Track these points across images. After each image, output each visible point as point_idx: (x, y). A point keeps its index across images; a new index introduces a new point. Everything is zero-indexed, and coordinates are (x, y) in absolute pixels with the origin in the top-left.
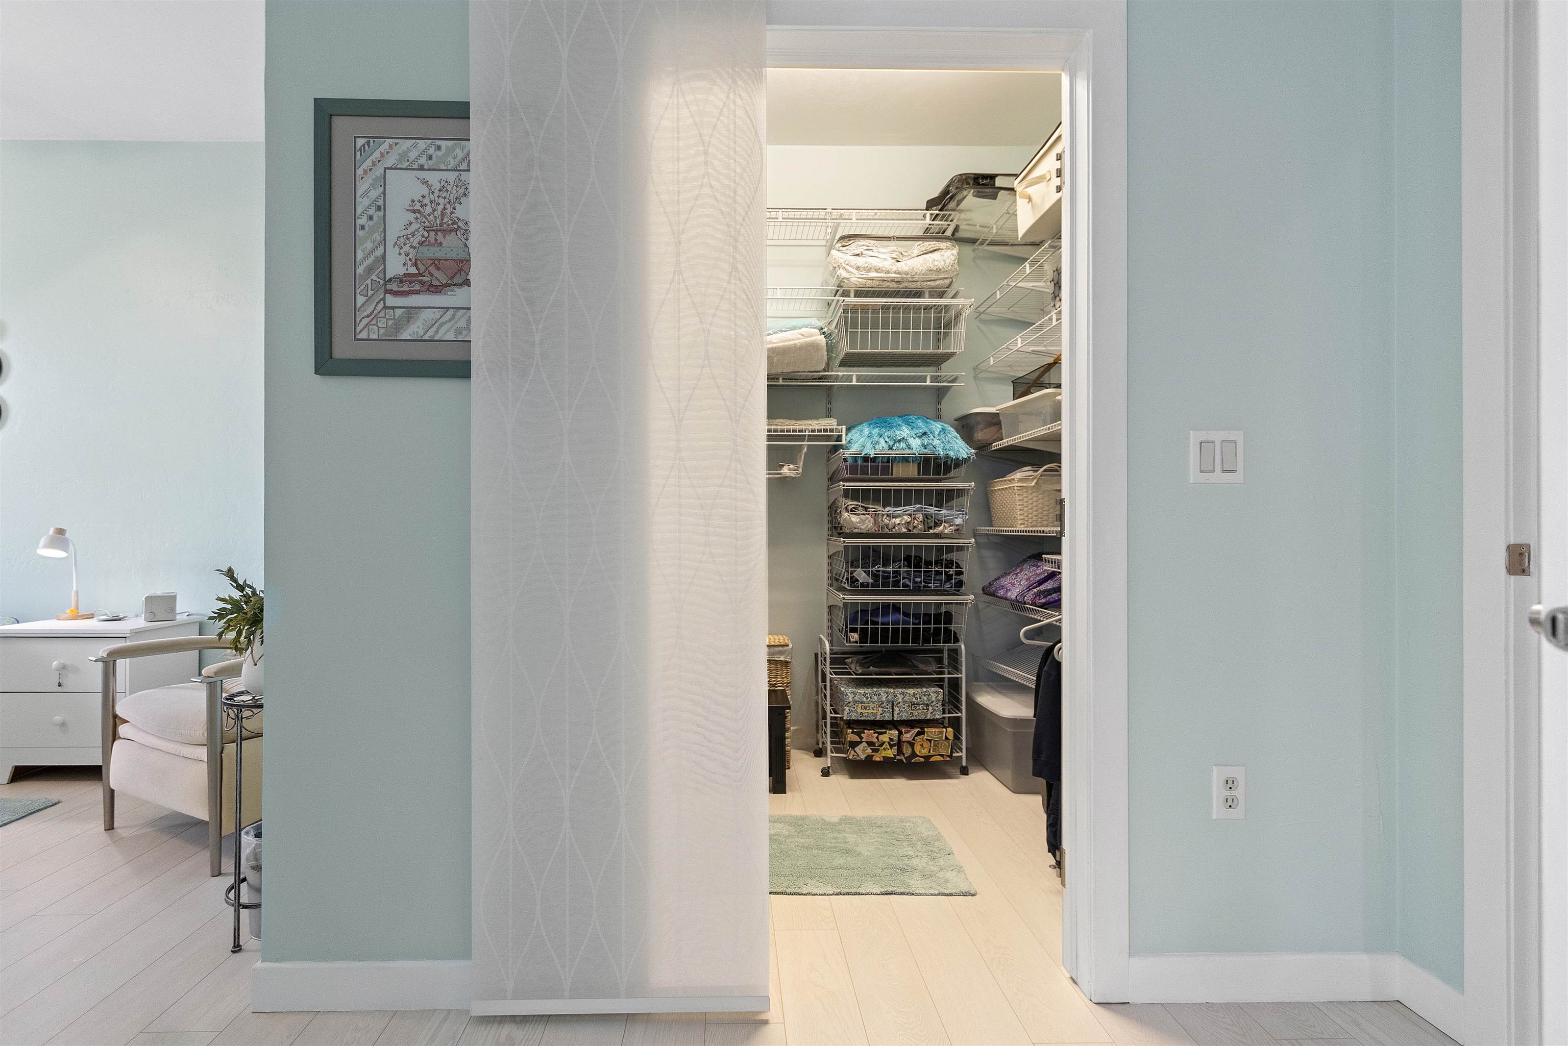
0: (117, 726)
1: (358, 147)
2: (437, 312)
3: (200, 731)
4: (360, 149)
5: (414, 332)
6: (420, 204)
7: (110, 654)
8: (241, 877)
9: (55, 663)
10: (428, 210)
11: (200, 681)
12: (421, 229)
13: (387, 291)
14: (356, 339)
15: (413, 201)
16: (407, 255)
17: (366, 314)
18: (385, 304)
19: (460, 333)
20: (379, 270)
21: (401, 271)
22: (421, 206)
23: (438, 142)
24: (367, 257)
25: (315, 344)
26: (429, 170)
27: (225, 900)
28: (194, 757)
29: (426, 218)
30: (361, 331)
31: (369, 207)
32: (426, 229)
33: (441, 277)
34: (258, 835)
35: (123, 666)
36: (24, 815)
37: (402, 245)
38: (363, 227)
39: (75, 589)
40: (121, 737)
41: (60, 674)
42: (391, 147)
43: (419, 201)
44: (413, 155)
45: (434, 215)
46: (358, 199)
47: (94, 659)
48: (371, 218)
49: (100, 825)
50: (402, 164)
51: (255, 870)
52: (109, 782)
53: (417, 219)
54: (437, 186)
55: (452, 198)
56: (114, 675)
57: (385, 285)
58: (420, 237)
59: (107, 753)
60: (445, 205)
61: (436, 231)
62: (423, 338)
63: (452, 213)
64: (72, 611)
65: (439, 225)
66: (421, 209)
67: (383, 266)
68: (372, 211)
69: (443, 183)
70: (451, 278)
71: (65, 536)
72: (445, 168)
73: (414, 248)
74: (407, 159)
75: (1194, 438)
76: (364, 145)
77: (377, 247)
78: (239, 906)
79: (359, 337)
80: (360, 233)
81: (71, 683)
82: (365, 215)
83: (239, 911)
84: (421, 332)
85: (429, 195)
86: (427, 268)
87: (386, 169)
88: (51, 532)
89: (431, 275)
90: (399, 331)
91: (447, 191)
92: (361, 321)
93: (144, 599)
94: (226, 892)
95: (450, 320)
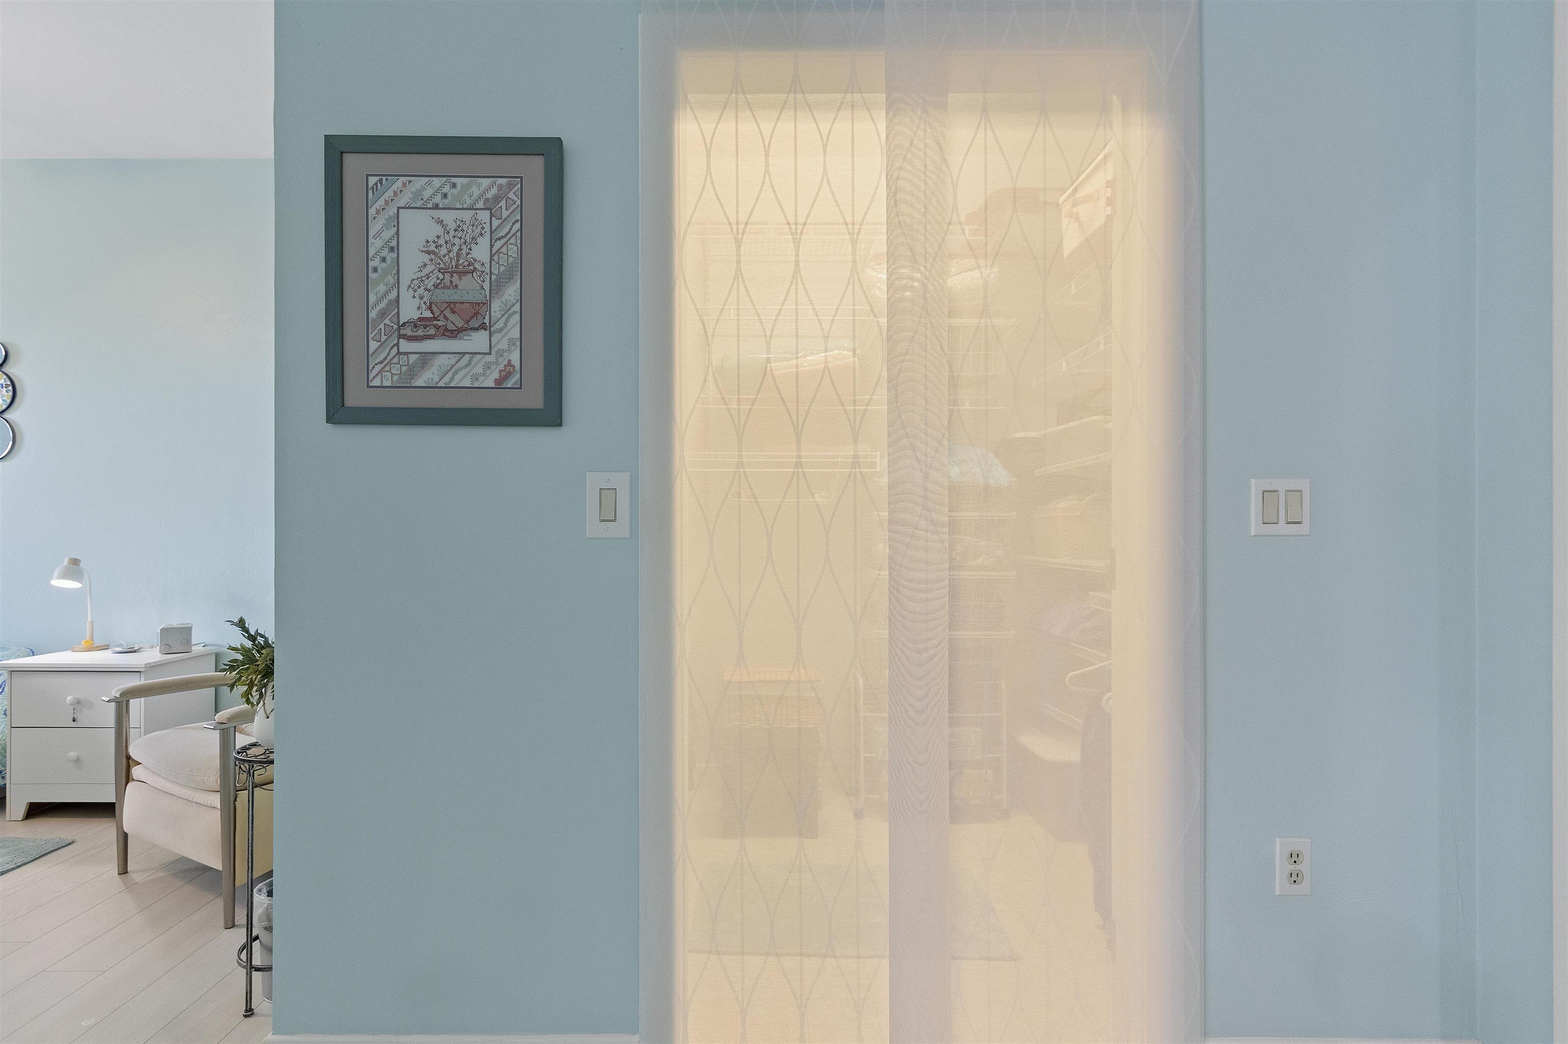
0: (131, 767)
1: (370, 185)
2: (452, 358)
3: (213, 778)
4: (373, 188)
5: (429, 379)
6: (435, 245)
7: (124, 694)
8: (253, 935)
9: (69, 698)
10: (443, 251)
11: (213, 728)
12: (436, 271)
13: (401, 336)
14: (368, 386)
15: (428, 242)
16: (421, 298)
17: (378, 360)
18: (398, 349)
19: (477, 379)
20: (392, 314)
21: (416, 315)
22: (436, 247)
23: (453, 180)
24: (380, 300)
25: (327, 392)
26: (444, 209)
27: (238, 961)
28: (207, 803)
29: (441, 259)
30: (374, 378)
31: (382, 248)
32: (441, 271)
33: (456, 321)
34: (270, 894)
35: (136, 705)
36: (37, 857)
37: (416, 288)
38: (375, 270)
39: (89, 619)
40: (135, 779)
41: (74, 709)
42: (404, 185)
43: (434, 242)
44: (427, 194)
45: (449, 255)
46: (371, 240)
47: (107, 699)
48: (384, 260)
49: (113, 868)
50: (416, 203)
51: (268, 931)
52: (122, 823)
53: (431, 260)
54: (452, 226)
55: (468, 237)
56: (127, 712)
57: (399, 329)
58: (435, 279)
59: (120, 792)
60: (461, 245)
61: (452, 273)
62: (438, 385)
63: (468, 254)
64: (87, 642)
65: (454, 267)
66: (437, 251)
67: (396, 310)
68: (385, 253)
69: (458, 223)
70: (467, 322)
71: (79, 566)
72: (461, 207)
73: (429, 290)
74: (420, 198)
75: (1255, 487)
76: (376, 184)
77: (390, 290)
78: (251, 968)
79: (372, 384)
80: (372, 275)
81: (85, 718)
82: (378, 257)
83: (251, 973)
84: (436, 379)
85: (444, 235)
86: (442, 312)
87: (399, 208)
88: (66, 562)
89: (446, 318)
90: (413, 378)
91: (463, 230)
92: (373, 367)
93: (159, 631)
94: (238, 953)
95: (466, 366)
